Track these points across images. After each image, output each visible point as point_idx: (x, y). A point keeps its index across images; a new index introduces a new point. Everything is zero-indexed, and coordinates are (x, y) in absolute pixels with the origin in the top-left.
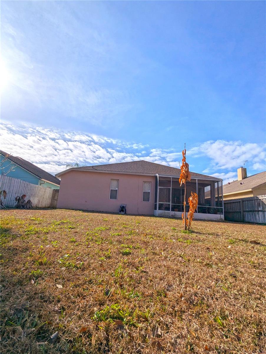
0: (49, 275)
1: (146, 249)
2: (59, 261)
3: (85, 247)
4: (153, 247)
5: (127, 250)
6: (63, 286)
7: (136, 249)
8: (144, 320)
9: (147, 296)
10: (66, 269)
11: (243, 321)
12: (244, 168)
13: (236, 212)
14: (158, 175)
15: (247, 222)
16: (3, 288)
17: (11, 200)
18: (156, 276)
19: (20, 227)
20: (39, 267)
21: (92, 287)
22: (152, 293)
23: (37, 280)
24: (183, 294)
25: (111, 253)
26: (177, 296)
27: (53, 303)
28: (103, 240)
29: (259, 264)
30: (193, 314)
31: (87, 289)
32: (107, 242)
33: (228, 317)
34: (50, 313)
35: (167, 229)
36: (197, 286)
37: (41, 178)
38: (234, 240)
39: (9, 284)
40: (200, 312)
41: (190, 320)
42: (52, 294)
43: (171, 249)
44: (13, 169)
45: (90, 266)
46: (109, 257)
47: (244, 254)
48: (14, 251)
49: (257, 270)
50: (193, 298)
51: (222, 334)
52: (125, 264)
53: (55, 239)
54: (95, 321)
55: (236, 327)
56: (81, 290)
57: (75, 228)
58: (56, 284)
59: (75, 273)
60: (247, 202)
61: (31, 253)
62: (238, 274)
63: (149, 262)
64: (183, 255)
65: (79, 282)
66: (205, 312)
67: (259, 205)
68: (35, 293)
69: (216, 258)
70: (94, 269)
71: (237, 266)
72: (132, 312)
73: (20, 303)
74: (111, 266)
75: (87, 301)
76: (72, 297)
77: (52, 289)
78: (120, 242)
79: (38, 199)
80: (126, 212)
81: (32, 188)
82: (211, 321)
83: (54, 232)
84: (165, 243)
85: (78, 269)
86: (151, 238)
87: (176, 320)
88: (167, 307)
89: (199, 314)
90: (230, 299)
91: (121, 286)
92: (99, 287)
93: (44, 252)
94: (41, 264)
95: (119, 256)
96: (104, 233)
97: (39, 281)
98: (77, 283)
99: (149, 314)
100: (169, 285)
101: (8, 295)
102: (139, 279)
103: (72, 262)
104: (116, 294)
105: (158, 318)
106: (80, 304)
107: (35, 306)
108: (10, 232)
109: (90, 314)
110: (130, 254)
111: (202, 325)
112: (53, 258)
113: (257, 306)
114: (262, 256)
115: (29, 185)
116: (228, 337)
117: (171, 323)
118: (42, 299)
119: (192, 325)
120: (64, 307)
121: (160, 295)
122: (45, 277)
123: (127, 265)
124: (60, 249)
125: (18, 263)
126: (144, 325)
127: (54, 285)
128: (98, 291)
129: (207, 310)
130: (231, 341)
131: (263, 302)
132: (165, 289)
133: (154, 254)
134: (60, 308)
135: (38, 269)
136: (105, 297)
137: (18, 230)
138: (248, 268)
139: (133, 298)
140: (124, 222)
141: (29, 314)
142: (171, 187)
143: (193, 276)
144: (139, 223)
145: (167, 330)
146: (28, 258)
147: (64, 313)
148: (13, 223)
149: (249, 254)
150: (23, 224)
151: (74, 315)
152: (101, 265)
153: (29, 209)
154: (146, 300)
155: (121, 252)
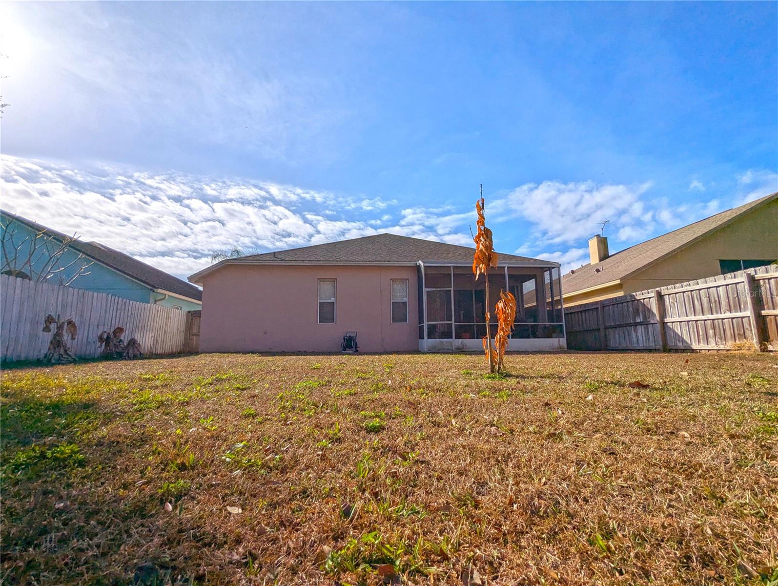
0: (205, 490)
1: (416, 415)
2: (224, 458)
3: (279, 424)
4: (430, 412)
5: (376, 422)
6: (243, 509)
7: (393, 418)
8: (439, 558)
9: (438, 509)
10: (243, 474)
11: (648, 538)
12: (601, 236)
13: (590, 330)
14: (422, 264)
15: (614, 350)
16: (100, 527)
17: (88, 343)
18: (448, 468)
19: (121, 397)
20: (180, 475)
21: (310, 505)
22: (447, 502)
23: (180, 502)
24: (514, 497)
25: (340, 431)
26: (502, 502)
27: (226, 546)
28: (317, 407)
29: (657, 424)
30: (543, 536)
31: (301, 510)
32: (327, 409)
33: (616, 533)
34: (222, 568)
35: (453, 375)
36: (540, 479)
37: (155, 288)
38: (596, 384)
39: (114, 516)
40: (556, 530)
41: (538, 547)
42: (220, 528)
43: (470, 411)
44: (86, 270)
45: (297, 461)
46: (339, 440)
47: (622, 408)
48: (115, 447)
49: (654, 437)
50: (536, 503)
51: (610, 568)
52: (375, 450)
53: (208, 415)
54: (332, 574)
55: (635, 551)
56: (285, 512)
57: (249, 388)
58: (225, 507)
59: (265, 479)
60: (611, 307)
61: (155, 447)
62: (619, 448)
63: (428, 442)
64: (498, 421)
65: (280, 497)
66: (566, 528)
67: (637, 312)
68: (179, 529)
69: (567, 422)
70: (307, 467)
71: (612, 434)
72: (410, 545)
73: (148, 555)
74: (345, 459)
75: (305, 534)
76: (268, 529)
77: (219, 518)
78: (356, 408)
79: (152, 336)
80: (358, 349)
81: (137, 311)
82: (584, 545)
83: (203, 401)
84: (456, 402)
85: (271, 470)
86: (422, 394)
87: (508, 551)
88: (484, 528)
89: (556, 533)
90: (613, 496)
91: (376, 495)
92: (327, 503)
93: (186, 442)
94: (183, 467)
95: (359, 435)
96: (316, 394)
97: (183, 503)
98: (276, 499)
99: (447, 545)
100: (479, 483)
101: (113, 540)
102: (412, 478)
103: (257, 458)
104: (367, 512)
105: (470, 552)
106: (290, 543)
107: (185, 558)
108: (96, 408)
109: (316, 561)
110: (384, 429)
111: (565, 555)
112: (209, 453)
113: (670, 506)
114: (658, 409)
115: (127, 304)
116: (624, 572)
117: (499, 559)
118: (198, 541)
119: (545, 556)
120: (253, 551)
121: (464, 505)
122: (197, 493)
123: (381, 453)
124: (223, 434)
125: (126, 470)
126: (441, 569)
127: (221, 510)
128: (325, 510)
129: (569, 523)
130: (632, 579)
131: (679, 497)
132: (473, 491)
133: (436, 424)
134: (243, 555)
135: (177, 478)
136: (344, 522)
137: (117, 403)
138: (636, 435)
139: (407, 518)
140: (358, 368)
141: (173, 576)
142: (451, 287)
143: (526, 461)
144: (392, 368)
145: (493, 573)
146: (150, 458)
147: (257, 565)
148: (100, 389)
149: (631, 407)
150: (126, 390)
151: (279, 566)
152: (323, 458)
153: (133, 359)
154: (435, 518)
155: (362, 427)
